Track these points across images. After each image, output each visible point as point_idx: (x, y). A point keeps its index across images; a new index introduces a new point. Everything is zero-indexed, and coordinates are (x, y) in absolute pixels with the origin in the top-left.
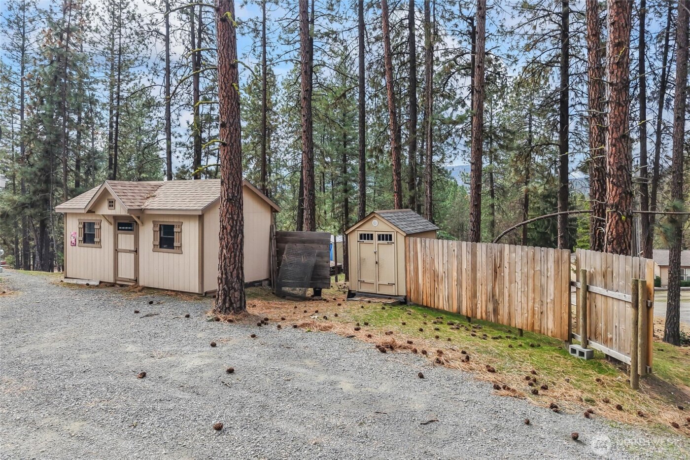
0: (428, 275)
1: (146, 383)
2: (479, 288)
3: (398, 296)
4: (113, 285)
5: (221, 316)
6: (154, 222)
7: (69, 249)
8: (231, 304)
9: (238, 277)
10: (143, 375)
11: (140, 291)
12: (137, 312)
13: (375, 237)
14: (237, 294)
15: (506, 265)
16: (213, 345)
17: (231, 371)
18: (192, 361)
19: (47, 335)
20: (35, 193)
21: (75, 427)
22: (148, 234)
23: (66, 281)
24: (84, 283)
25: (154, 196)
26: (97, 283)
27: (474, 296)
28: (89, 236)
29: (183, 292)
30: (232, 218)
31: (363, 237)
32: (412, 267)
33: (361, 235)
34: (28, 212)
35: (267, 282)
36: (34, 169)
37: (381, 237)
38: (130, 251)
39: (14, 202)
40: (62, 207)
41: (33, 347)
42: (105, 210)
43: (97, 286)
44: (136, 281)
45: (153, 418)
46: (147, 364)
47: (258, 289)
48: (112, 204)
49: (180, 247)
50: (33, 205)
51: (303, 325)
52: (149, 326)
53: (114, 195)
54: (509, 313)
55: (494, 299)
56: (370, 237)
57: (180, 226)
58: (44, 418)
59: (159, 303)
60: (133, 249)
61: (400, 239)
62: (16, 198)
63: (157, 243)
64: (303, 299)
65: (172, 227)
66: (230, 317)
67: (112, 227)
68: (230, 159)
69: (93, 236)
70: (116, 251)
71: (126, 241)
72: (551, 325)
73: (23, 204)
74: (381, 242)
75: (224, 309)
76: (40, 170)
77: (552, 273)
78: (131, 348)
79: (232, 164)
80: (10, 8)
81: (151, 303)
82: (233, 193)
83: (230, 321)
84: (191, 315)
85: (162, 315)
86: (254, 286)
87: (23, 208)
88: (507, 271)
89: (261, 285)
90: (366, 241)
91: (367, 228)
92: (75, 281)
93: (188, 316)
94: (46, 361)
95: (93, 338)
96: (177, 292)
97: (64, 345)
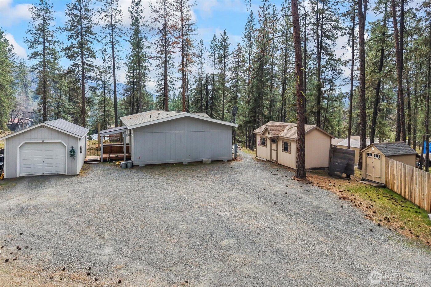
0: (392, 176)
1: (265, 191)
2: (406, 185)
3: (382, 183)
4: (270, 161)
5: (296, 178)
6: (282, 141)
7: (258, 146)
8: (299, 175)
9: (302, 166)
10: (265, 190)
11: (277, 165)
12: (272, 173)
13: (373, 155)
14: (302, 172)
15: (414, 176)
16: (287, 186)
17: (286, 193)
18: (278, 189)
19: (246, 175)
20: (251, 117)
21: (247, 196)
22: (281, 145)
23: (257, 158)
24: (262, 159)
25: (284, 130)
26: (265, 160)
27: (405, 188)
28: (263, 143)
29: (291, 168)
30: (300, 145)
31: (368, 154)
32: (387, 171)
33: (367, 153)
34: (249, 125)
35: (327, 168)
36: (251, 107)
37: (375, 156)
38: (275, 150)
39: (244, 120)
40: (255, 131)
41: (242, 178)
42: (267, 135)
43: (265, 161)
44: (277, 161)
45: (263, 198)
46: (266, 187)
47: (322, 171)
48: (269, 133)
49: (290, 151)
50: (250, 122)
51: (321, 187)
52: (273, 178)
53: (270, 131)
54: (414, 198)
55: (410, 191)
56: (371, 155)
57: (290, 144)
58: (242, 193)
59: (280, 171)
60: (276, 149)
61: (383, 157)
62: (244, 119)
63: (283, 149)
64: (340, 178)
65: (288, 143)
66: (298, 179)
67: (270, 140)
68: (300, 125)
69: (264, 143)
70: (271, 150)
71: (274, 146)
72: (426, 205)
73: (247, 122)
74: (375, 158)
75: (297, 177)
76: (253, 108)
77: (426, 183)
78: (265, 183)
79: (300, 127)
80: (246, 29)
81: (278, 170)
82: (300, 137)
83: (298, 181)
84: (288, 177)
85: (279, 175)
86: (321, 169)
87: (247, 123)
88: (414, 178)
89: (324, 169)
90: (369, 156)
91: (369, 151)
92: (259, 158)
93: (286, 177)
94: (245, 182)
95: (257, 178)
96: (289, 168)
97: (249, 179)
